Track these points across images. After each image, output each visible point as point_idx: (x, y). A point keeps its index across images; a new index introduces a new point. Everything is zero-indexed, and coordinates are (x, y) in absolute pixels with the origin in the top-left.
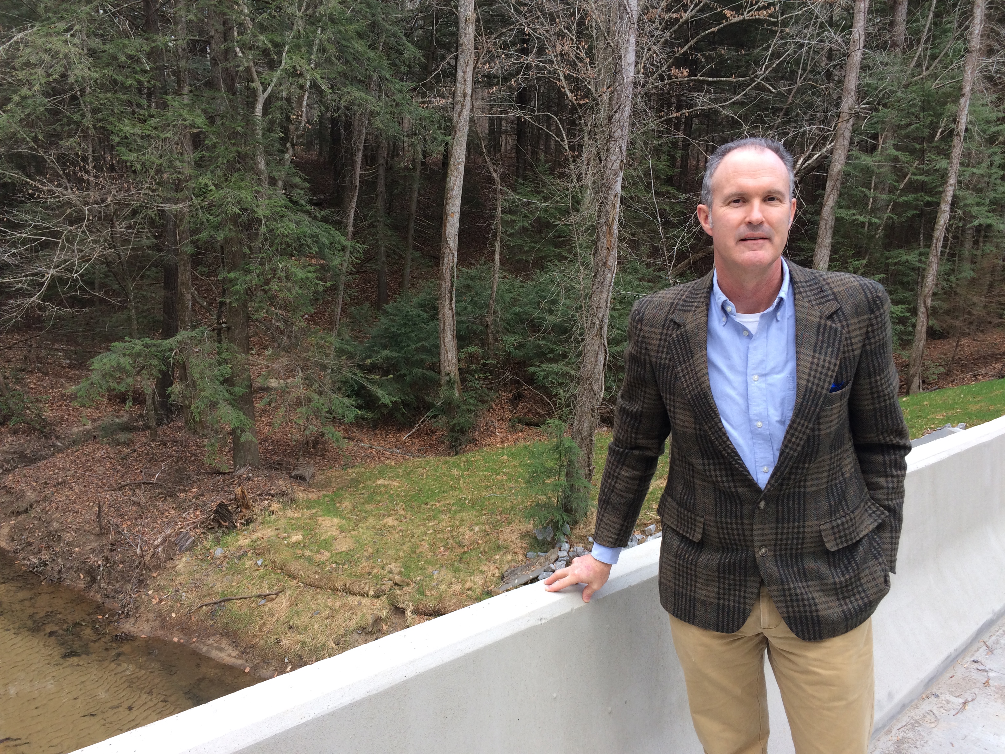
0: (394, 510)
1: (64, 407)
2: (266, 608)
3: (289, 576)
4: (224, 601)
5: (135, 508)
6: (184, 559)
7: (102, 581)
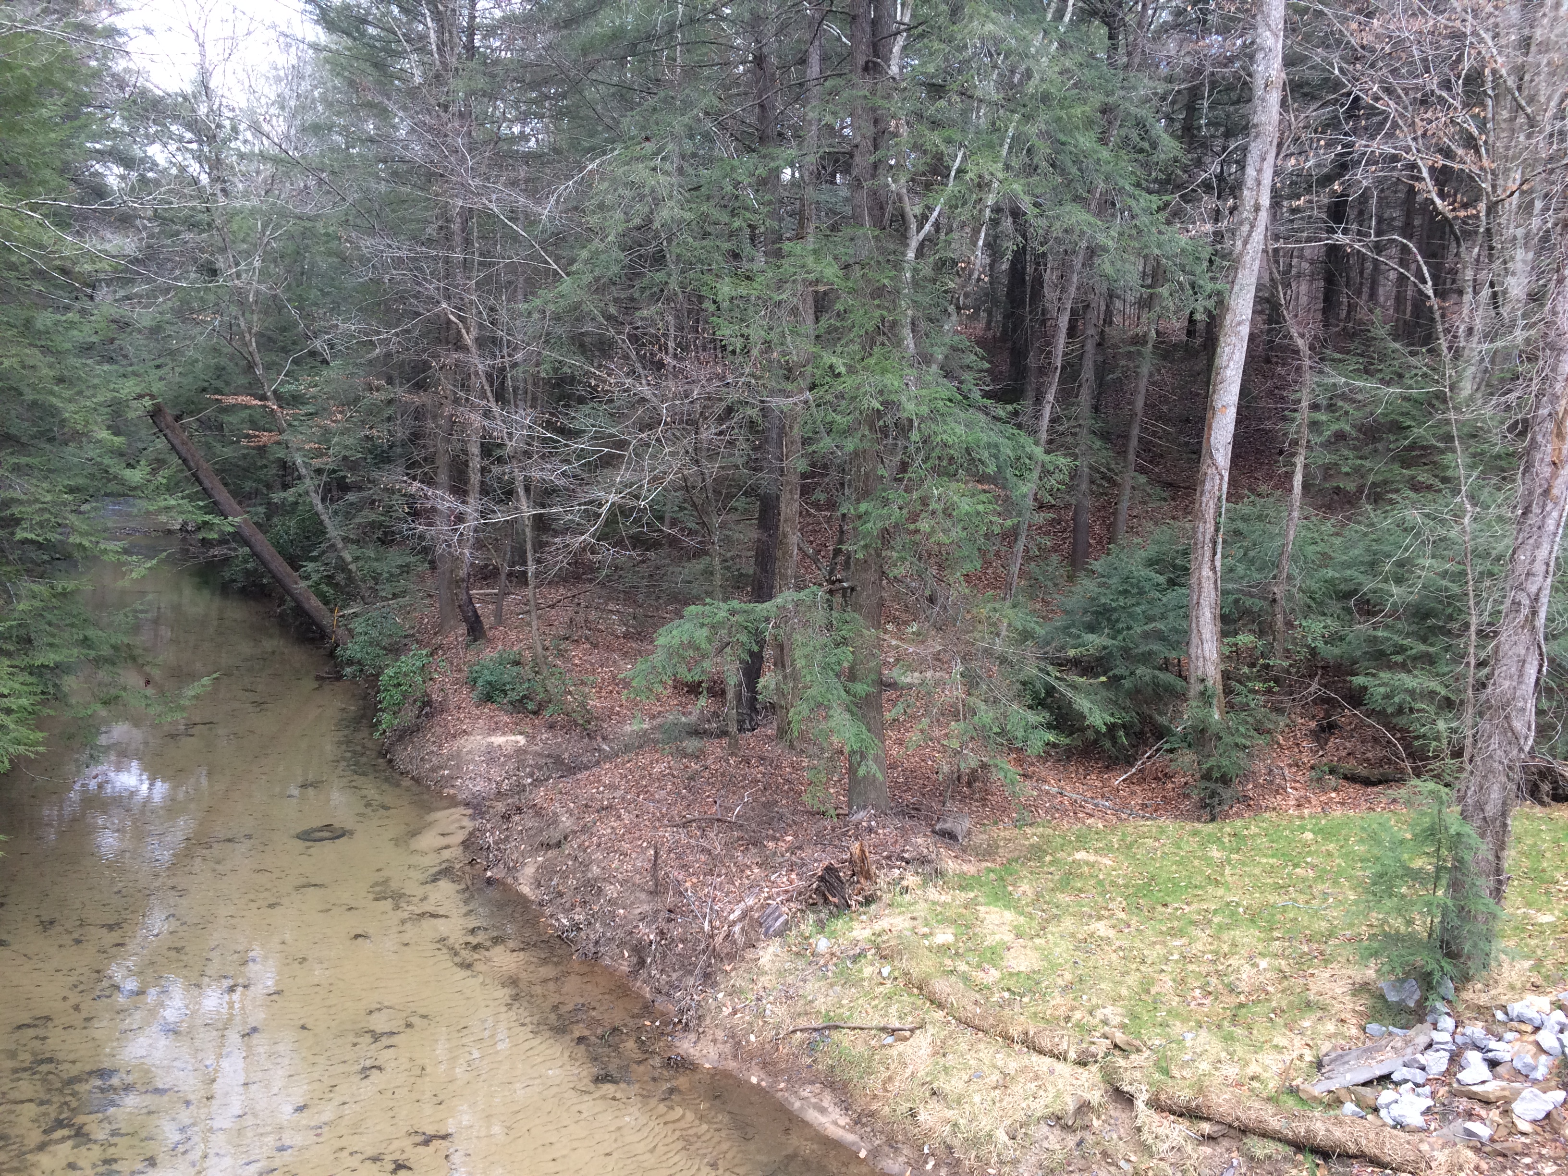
0: (1106, 908)
1: (615, 695)
2: (894, 1052)
3: (932, 1002)
4: (828, 1028)
5: (703, 858)
6: (771, 949)
7: (653, 967)
